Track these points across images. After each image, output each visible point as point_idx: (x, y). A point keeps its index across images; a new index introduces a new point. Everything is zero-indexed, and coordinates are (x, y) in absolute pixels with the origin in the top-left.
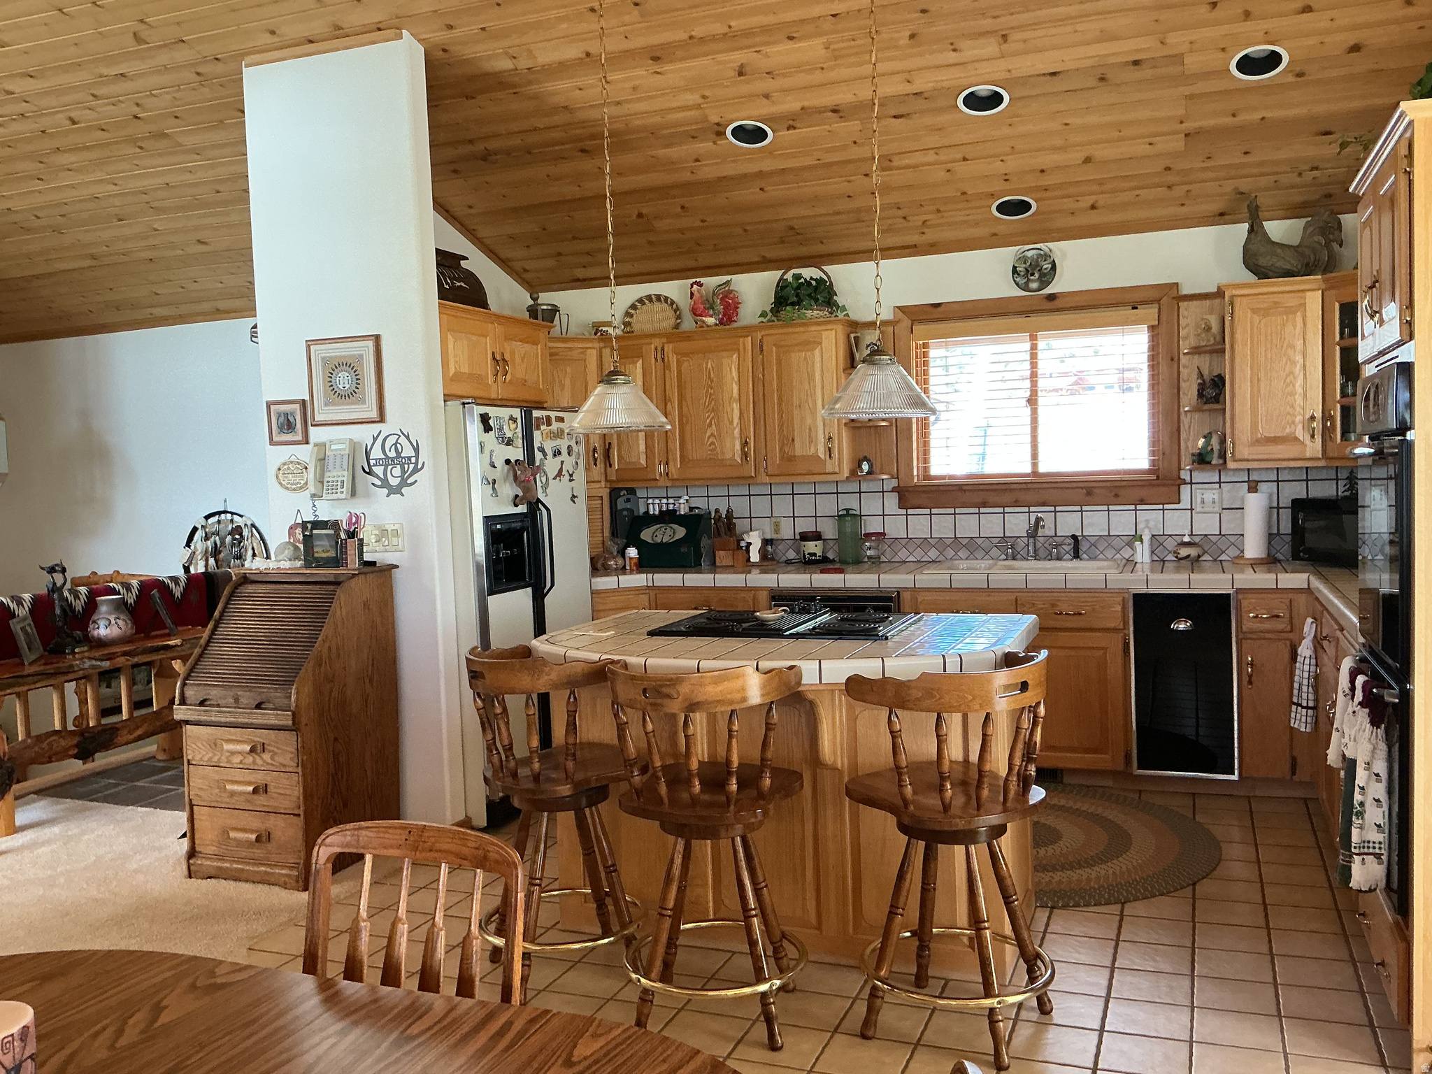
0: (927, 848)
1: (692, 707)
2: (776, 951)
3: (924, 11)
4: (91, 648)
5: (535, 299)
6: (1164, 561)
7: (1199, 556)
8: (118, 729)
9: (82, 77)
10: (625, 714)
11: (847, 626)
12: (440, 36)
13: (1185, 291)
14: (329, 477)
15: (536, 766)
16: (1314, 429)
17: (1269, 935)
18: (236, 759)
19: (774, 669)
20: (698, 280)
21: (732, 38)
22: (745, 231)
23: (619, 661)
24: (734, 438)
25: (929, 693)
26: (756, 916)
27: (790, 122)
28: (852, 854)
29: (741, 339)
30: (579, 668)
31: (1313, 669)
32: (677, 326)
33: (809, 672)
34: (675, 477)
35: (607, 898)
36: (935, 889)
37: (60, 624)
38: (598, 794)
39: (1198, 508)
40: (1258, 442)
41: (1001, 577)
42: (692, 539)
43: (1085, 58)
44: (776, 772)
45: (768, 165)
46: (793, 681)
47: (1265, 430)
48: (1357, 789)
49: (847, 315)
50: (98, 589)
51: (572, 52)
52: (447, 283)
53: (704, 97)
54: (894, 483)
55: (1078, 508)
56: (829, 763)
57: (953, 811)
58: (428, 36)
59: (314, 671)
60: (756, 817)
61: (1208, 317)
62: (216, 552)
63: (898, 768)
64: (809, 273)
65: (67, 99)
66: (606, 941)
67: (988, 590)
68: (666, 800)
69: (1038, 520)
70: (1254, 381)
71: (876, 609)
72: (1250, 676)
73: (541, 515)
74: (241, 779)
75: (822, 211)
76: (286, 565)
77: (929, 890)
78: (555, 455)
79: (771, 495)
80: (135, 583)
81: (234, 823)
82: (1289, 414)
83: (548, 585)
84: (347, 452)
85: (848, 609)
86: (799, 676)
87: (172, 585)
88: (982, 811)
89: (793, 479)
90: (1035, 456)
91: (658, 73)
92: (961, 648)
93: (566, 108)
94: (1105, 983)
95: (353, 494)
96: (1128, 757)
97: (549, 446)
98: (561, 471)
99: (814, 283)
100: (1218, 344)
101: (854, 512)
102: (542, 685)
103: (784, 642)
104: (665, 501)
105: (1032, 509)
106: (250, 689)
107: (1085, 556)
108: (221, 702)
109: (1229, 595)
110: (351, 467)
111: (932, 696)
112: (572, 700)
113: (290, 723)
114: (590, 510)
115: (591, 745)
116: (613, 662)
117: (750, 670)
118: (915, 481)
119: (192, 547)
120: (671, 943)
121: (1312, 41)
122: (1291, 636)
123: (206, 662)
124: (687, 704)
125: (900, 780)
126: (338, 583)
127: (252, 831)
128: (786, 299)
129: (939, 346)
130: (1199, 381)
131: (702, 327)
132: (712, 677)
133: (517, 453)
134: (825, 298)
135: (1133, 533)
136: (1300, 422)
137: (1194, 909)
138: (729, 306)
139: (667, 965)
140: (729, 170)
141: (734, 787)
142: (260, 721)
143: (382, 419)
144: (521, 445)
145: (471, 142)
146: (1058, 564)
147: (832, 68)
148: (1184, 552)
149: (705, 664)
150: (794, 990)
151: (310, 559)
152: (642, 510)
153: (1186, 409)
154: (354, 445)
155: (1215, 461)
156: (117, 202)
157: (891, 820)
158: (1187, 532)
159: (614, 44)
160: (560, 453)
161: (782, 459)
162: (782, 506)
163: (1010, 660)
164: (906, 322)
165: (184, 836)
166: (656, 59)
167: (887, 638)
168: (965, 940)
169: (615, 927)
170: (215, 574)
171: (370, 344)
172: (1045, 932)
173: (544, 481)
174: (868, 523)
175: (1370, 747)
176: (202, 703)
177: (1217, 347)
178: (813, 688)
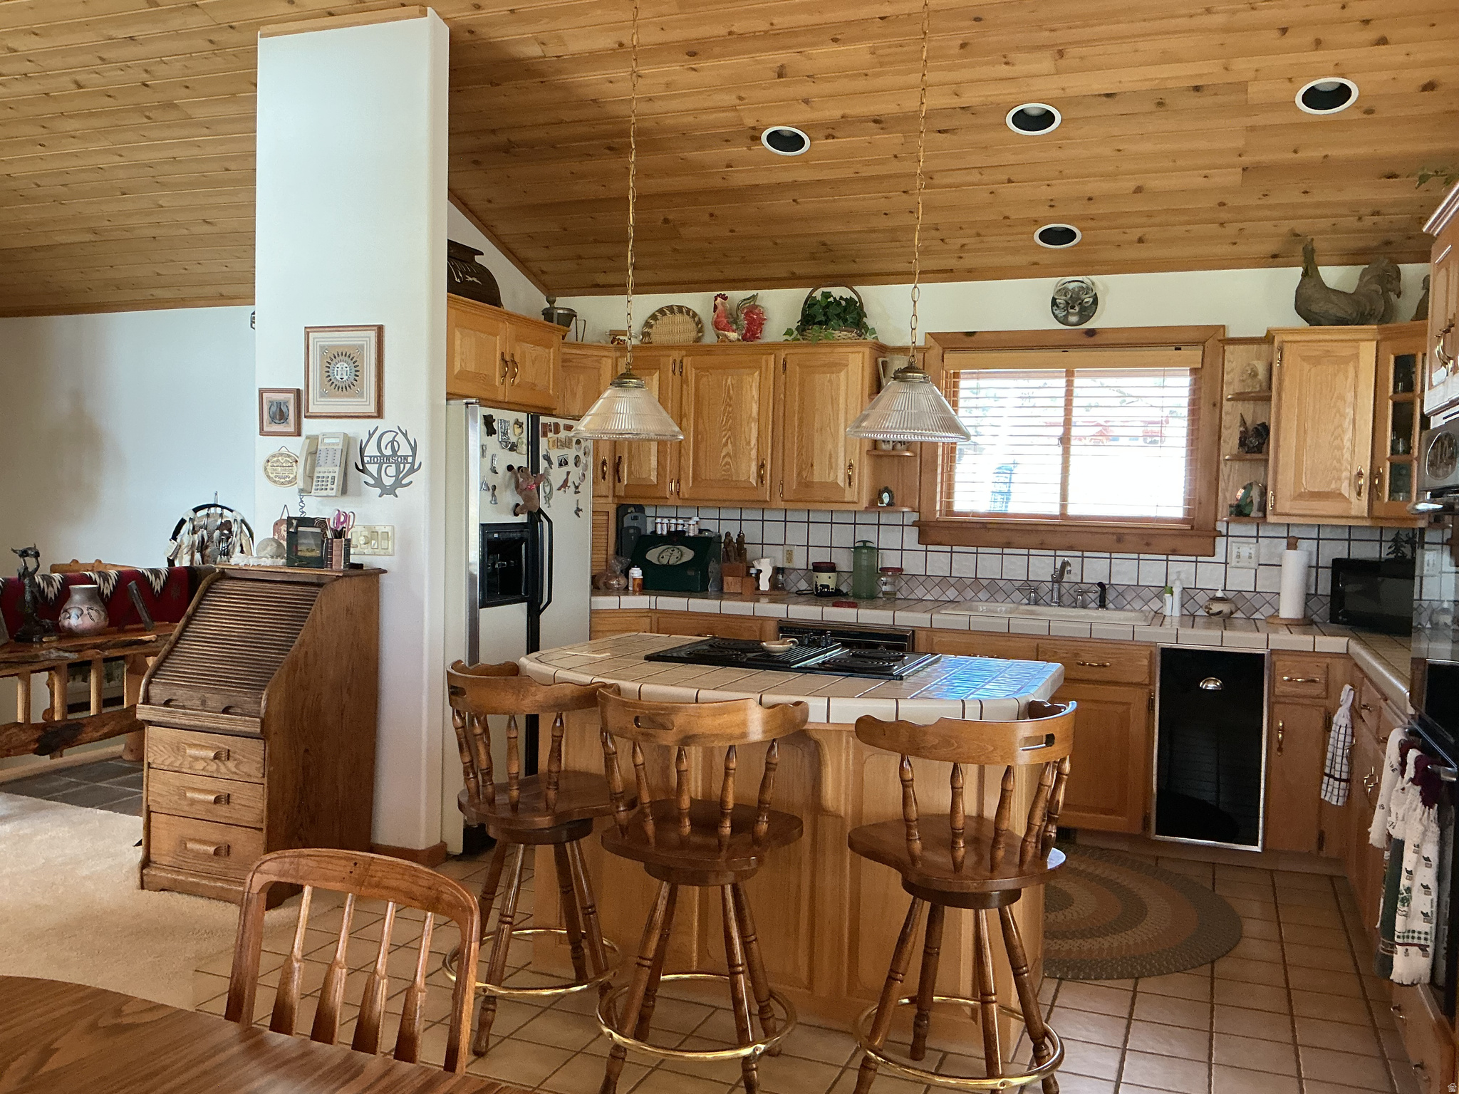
0: (932, 909)
1: (687, 740)
2: (762, 1011)
3: (977, 19)
4: (60, 639)
5: (551, 302)
6: (1194, 616)
7: (1232, 613)
8: (84, 726)
9: (89, 38)
10: (613, 742)
11: (859, 663)
12: (466, 16)
13: (1232, 334)
14: (320, 471)
15: (515, 793)
16: (1360, 487)
17: (1293, 1023)
18: (200, 766)
19: (779, 704)
20: (723, 293)
21: (774, 37)
22: (776, 244)
23: (611, 686)
24: (750, 459)
25: (946, 741)
26: (742, 972)
27: (830, 130)
28: (851, 909)
29: (764, 356)
30: (568, 690)
31: (1348, 739)
32: (698, 340)
33: (816, 710)
34: (686, 496)
35: (583, 940)
36: (938, 954)
37: (30, 611)
38: (580, 828)
39: (1233, 561)
40: (1300, 496)
41: (1022, 622)
42: (700, 562)
43: (1146, 80)
44: (774, 816)
45: (804, 175)
46: (798, 716)
47: (1309, 485)
48: (1404, 874)
49: (876, 338)
50: (73, 577)
51: (605, 42)
52: (459, 277)
53: (741, 98)
54: (915, 517)
55: (1107, 555)
56: (832, 809)
57: (964, 871)
58: (453, 15)
59: (288, 676)
60: (749, 865)
61: (1255, 362)
62: (202, 547)
63: (907, 820)
64: (839, 292)
65: (71, 61)
66: (579, 988)
67: (1008, 635)
68: (652, 840)
69: (1064, 564)
70: (1302, 433)
71: (889, 647)
72: (1280, 743)
73: (542, 526)
74: (205, 788)
75: (857, 227)
76: (267, 562)
77: (932, 955)
78: (561, 465)
79: (785, 521)
80: (113, 573)
81: (190, 832)
82: (1335, 468)
83: (545, 600)
84: (340, 447)
85: (859, 645)
86: (806, 713)
87: (152, 578)
88: (996, 873)
89: (810, 506)
90: (1064, 497)
91: (694, 69)
92: (983, 694)
93: (594, 101)
94: (1116, 1065)
95: (344, 491)
96: (1146, 820)
97: (555, 455)
98: (566, 481)
99: (843, 303)
100: (1264, 391)
101: (871, 545)
102: (528, 704)
103: (791, 675)
104: (673, 521)
105: (1059, 553)
106: (218, 691)
107: (1111, 606)
108: (187, 703)
109: (1263, 655)
110: (343, 462)
111: (949, 744)
112: (558, 724)
113: (258, 730)
114: (595, 526)
115: (578, 774)
116: (605, 686)
117: (753, 704)
118: (938, 516)
119: (178, 540)
120: (650, 994)
121: (1385, 76)
122: (1327, 702)
123: (175, 660)
124: (681, 736)
125: (909, 834)
126: (319, 585)
127: (212, 843)
128: (814, 317)
129: (971, 376)
130: (1242, 429)
131: (724, 341)
132: (709, 708)
133: (520, 460)
134: (855, 319)
135: (1163, 585)
136: (1346, 478)
137: (1212, 988)
138: (753, 322)
139: (643, 1019)
140: (762, 179)
141: (727, 830)
142: (227, 727)
143: (379, 414)
144: (525, 450)
145: (493, 131)
146: (1082, 612)
147: (877, 75)
148: (1216, 608)
149: (703, 694)
150: (779, 1054)
151: (293, 558)
152: (650, 529)
153: (1227, 457)
154: (348, 441)
155: (1255, 513)
156: (122, 174)
157: (895, 877)
158: (1221, 586)
159: (650, 36)
160: (566, 463)
161: (799, 483)
162: (797, 534)
163: (1033, 711)
164: (937, 350)
165: (139, 844)
166: (692, 54)
167: (901, 678)
168: (968, 1011)
169: (591, 974)
170: (199, 569)
171: (372, 335)
172: (1052, 1005)
173: (548, 491)
174: (884, 556)
175: (1421, 828)
176: (167, 704)
177: (1263, 396)
178: (821, 728)
